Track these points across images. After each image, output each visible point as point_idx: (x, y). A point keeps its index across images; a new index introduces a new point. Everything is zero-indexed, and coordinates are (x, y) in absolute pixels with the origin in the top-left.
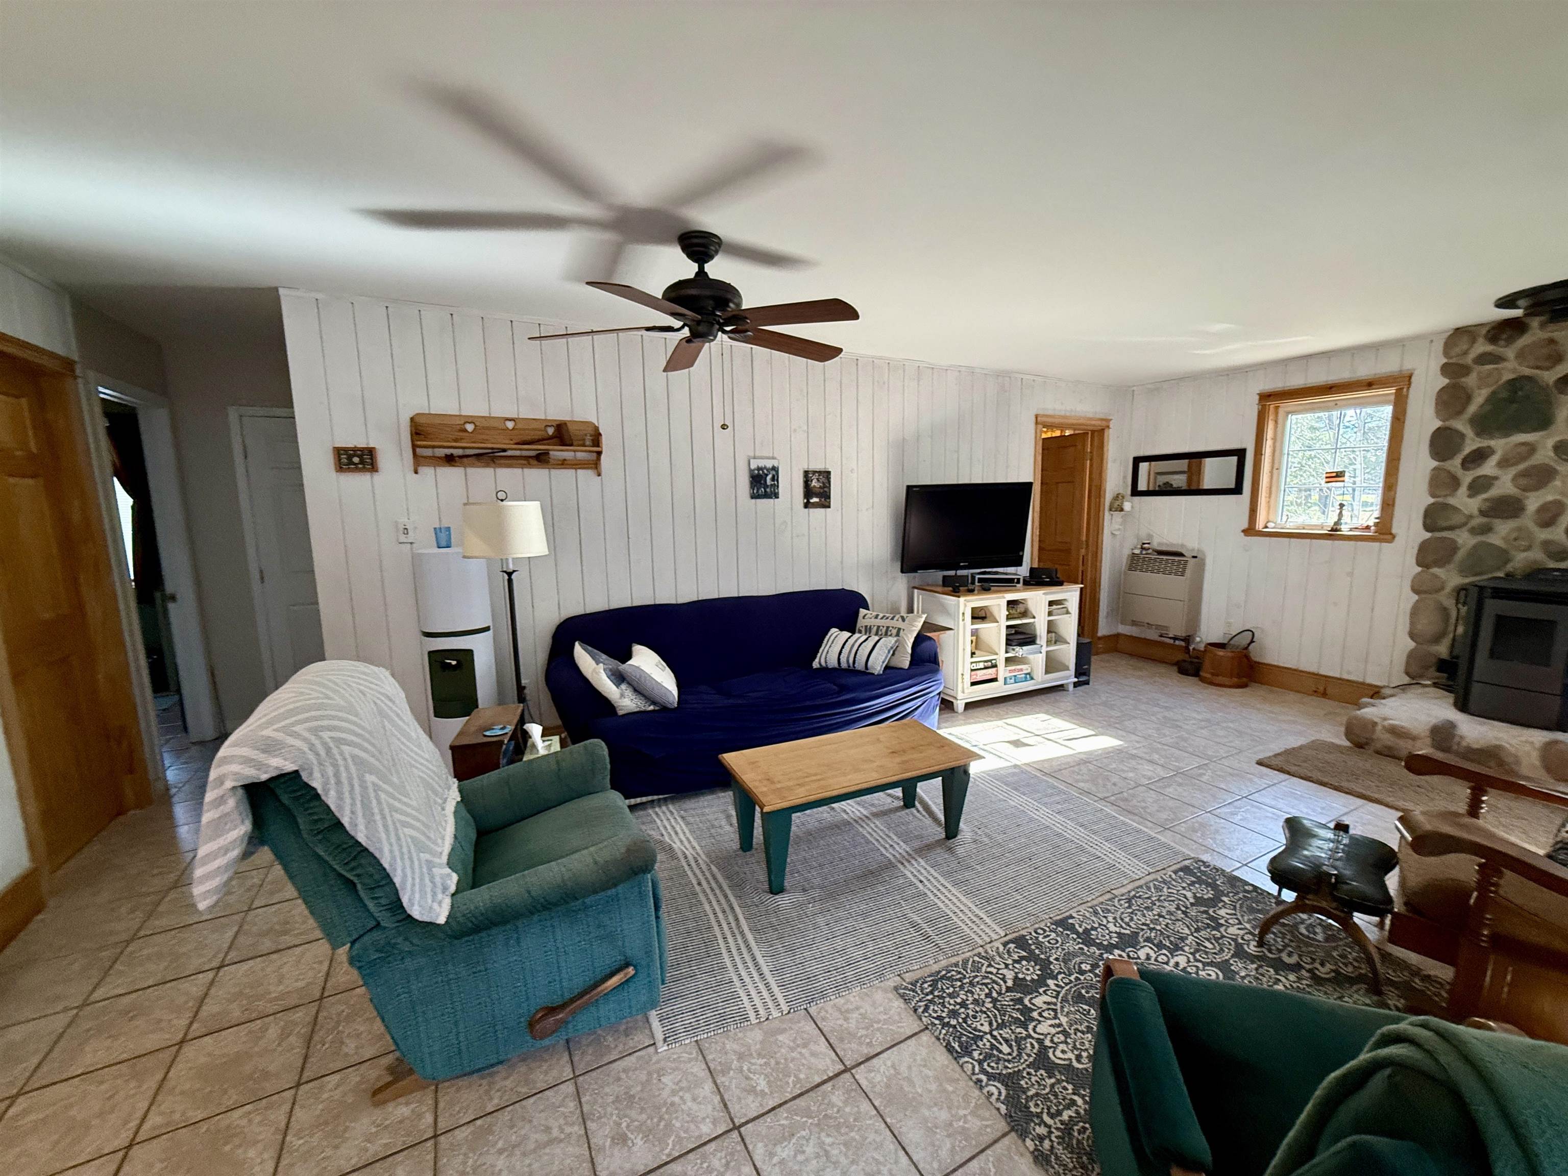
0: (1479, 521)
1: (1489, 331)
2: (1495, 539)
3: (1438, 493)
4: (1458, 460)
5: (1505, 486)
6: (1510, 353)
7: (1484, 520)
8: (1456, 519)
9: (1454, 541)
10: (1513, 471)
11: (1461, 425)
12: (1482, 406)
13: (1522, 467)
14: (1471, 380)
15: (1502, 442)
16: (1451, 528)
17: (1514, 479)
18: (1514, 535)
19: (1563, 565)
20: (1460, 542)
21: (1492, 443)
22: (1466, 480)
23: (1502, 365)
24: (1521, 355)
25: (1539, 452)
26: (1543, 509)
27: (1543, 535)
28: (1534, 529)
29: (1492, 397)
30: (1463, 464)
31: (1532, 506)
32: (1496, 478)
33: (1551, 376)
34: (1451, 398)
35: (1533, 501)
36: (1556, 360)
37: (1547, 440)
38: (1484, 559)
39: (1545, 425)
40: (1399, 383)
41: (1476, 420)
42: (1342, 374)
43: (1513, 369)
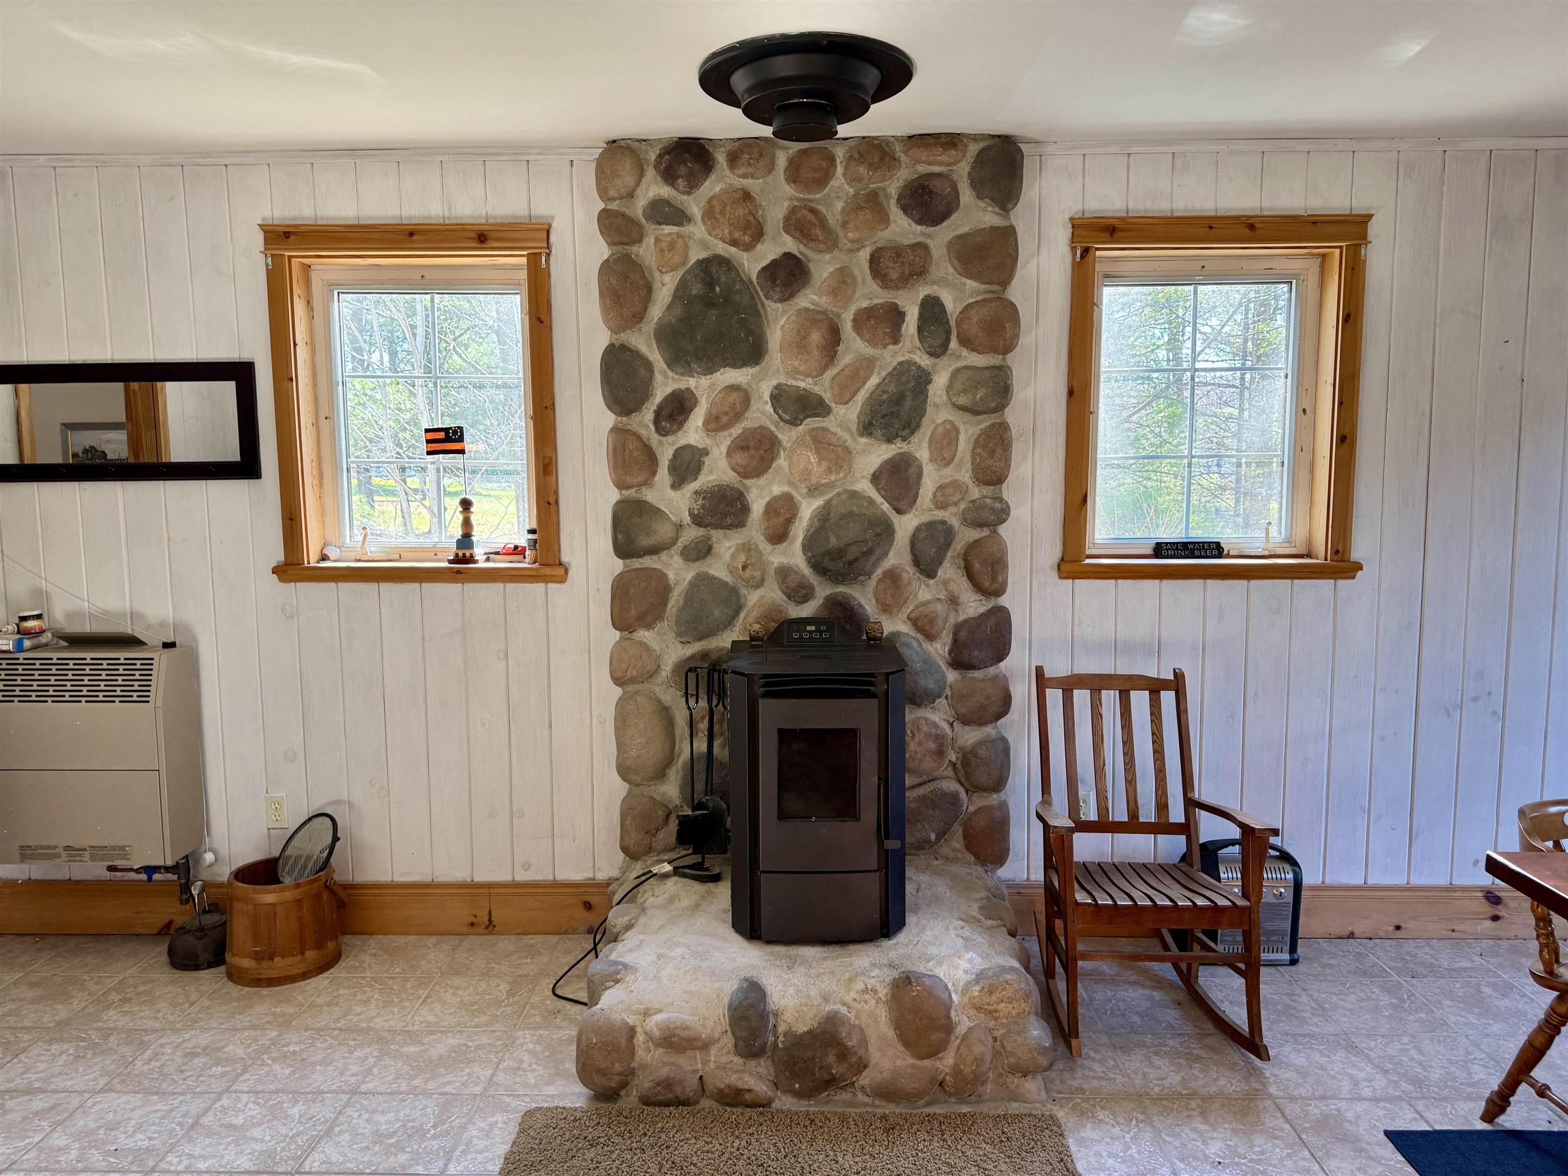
0: (692, 533)
1: (660, 156)
2: (718, 568)
3: (629, 480)
4: (647, 415)
5: (719, 467)
6: (694, 205)
7: (701, 532)
8: (663, 532)
9: (661, 576)
10: (726, 439)
11: (642, 342)
12: (669, 307)
13: (736, 431)
14: (647, 252)
15: (705, 381)
16: (654, 551)
17: (729, 454)
18: (742, 558)
19: (807, 610)
20: (671, 575)
21: (691, 383)
22: (665, 455)
23: (687, 229)
24: (709, 214)
25: (754, 406)
26: (771, 510)
27: (776, 557)
28: (765, 546)
29: (682, 287)
30: (657, 421)
31: (757, 505)
32: (705, 452)
33: (753, 262)
34: (626, 286)
35: (759, 496)
36: (758, 233)
37: (762, 382)
38: (708, 606)
39: (754, 353)
40: (533, 243)
41: (664, 335)
42: (423, 205)
43: (702, 240)
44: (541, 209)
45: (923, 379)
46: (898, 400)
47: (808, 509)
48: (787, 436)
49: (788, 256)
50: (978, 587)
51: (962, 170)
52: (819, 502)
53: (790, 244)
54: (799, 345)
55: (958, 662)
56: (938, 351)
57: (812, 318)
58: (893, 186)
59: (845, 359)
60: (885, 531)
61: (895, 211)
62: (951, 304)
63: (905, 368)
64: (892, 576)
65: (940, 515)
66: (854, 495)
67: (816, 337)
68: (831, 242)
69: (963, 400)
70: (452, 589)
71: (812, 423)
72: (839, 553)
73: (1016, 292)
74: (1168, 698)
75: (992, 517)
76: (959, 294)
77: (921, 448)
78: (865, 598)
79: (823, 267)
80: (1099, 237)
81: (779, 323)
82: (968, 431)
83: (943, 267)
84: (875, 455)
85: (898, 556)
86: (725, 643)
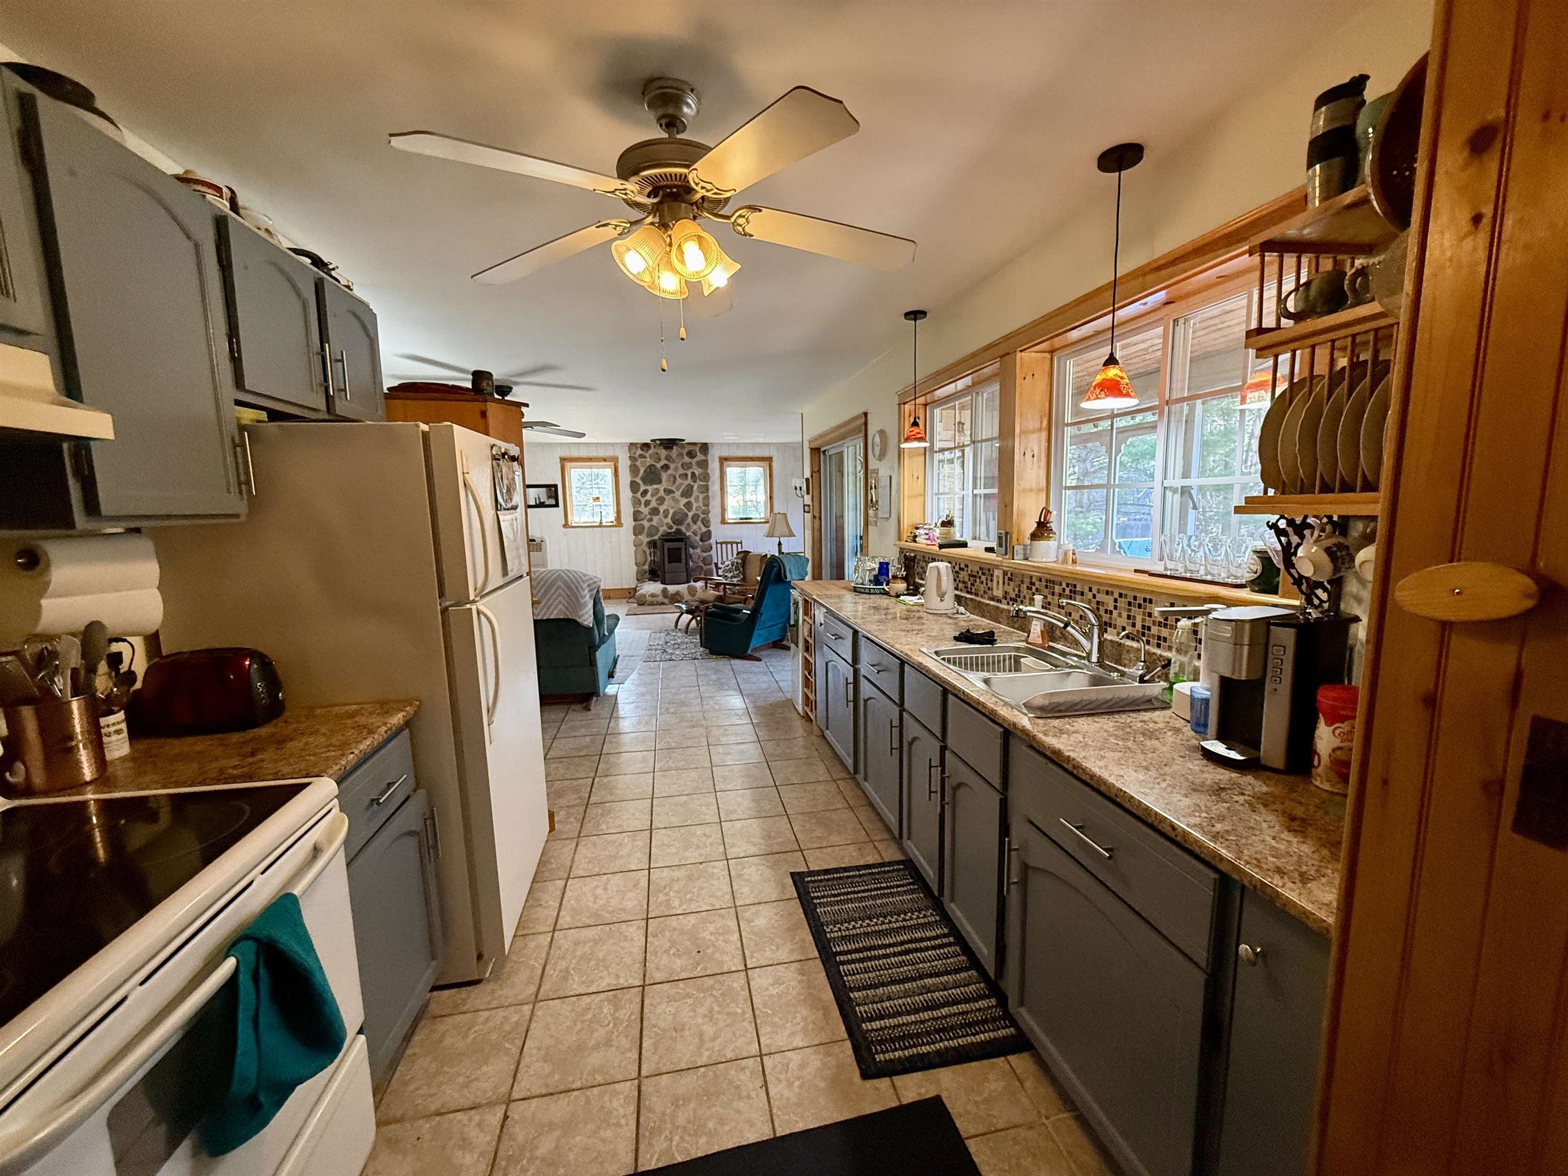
0: (649, 517)
1: (641, 446)
2: (654, 523)
3: (636, 506)
4: (639, 494)
5: (654, 504)
6: (647, 455)
7: (651, 516)
8: (643, 516)
9: (643, 525)
10: (655, 498)
11: (638, 480)
12: (643, 473)
14: (638, 463)
15: (650, 487)
16: (641, 520)
17: (656, 501)
18: (659, 521)
19: (672, 531)
20: (645, 525)
21: (648, 487)
22: (643, 502)
23: (646, 459)
24: (650, 456)
25: (660, 492)
26: (664, 512)
27: (666, 521)
28: (663, 519)
29: (645, 470)
30: (641, 495)
31: (662, 512)
32: (651, 501)
33: (659, 465)
34: (634, 469)
35: (662, 509)
36: (660, 460)
37: (661, 487)
38: (653, 530)
39: (660, 482)
40: (615, 460)
41: (642, 479)
42: (593, 453)
43: (649, 461)
44: (617, 454)
45: (693, 486)
46: (688, 490)
47: (671, 511)
48: (667, 497)
49: (665, 464)
50: (705, 526)
51: (697, 449)
53: (666, 462)
54: (668, 480)
55: (702, 540)
56: (695, 482)
57: (670, 475)
58: (685, 452)
59: (677, 483)
60: (687, 515)
61: (685, 456)
62: (697, 473)
63: (689, 485)
64: (688, 524)
66: (680, 509)
67: (672, 479)
68: (674, 461)
69: (700, 491)
70: (599, 529)
71: (671, 495)
72: (678, 520)
73: (709, 471)
74: (739, 545)
75: (706, 512)
76: (698, 471)
77: (692, 499)
78: (683, 528)
79: (672, 466)
80: (723, 460)
81: (664, 476)
82: (701, 496)
83: (695, 467)
84: (684, 501)
85: (689, 520)
86: (656, 537)
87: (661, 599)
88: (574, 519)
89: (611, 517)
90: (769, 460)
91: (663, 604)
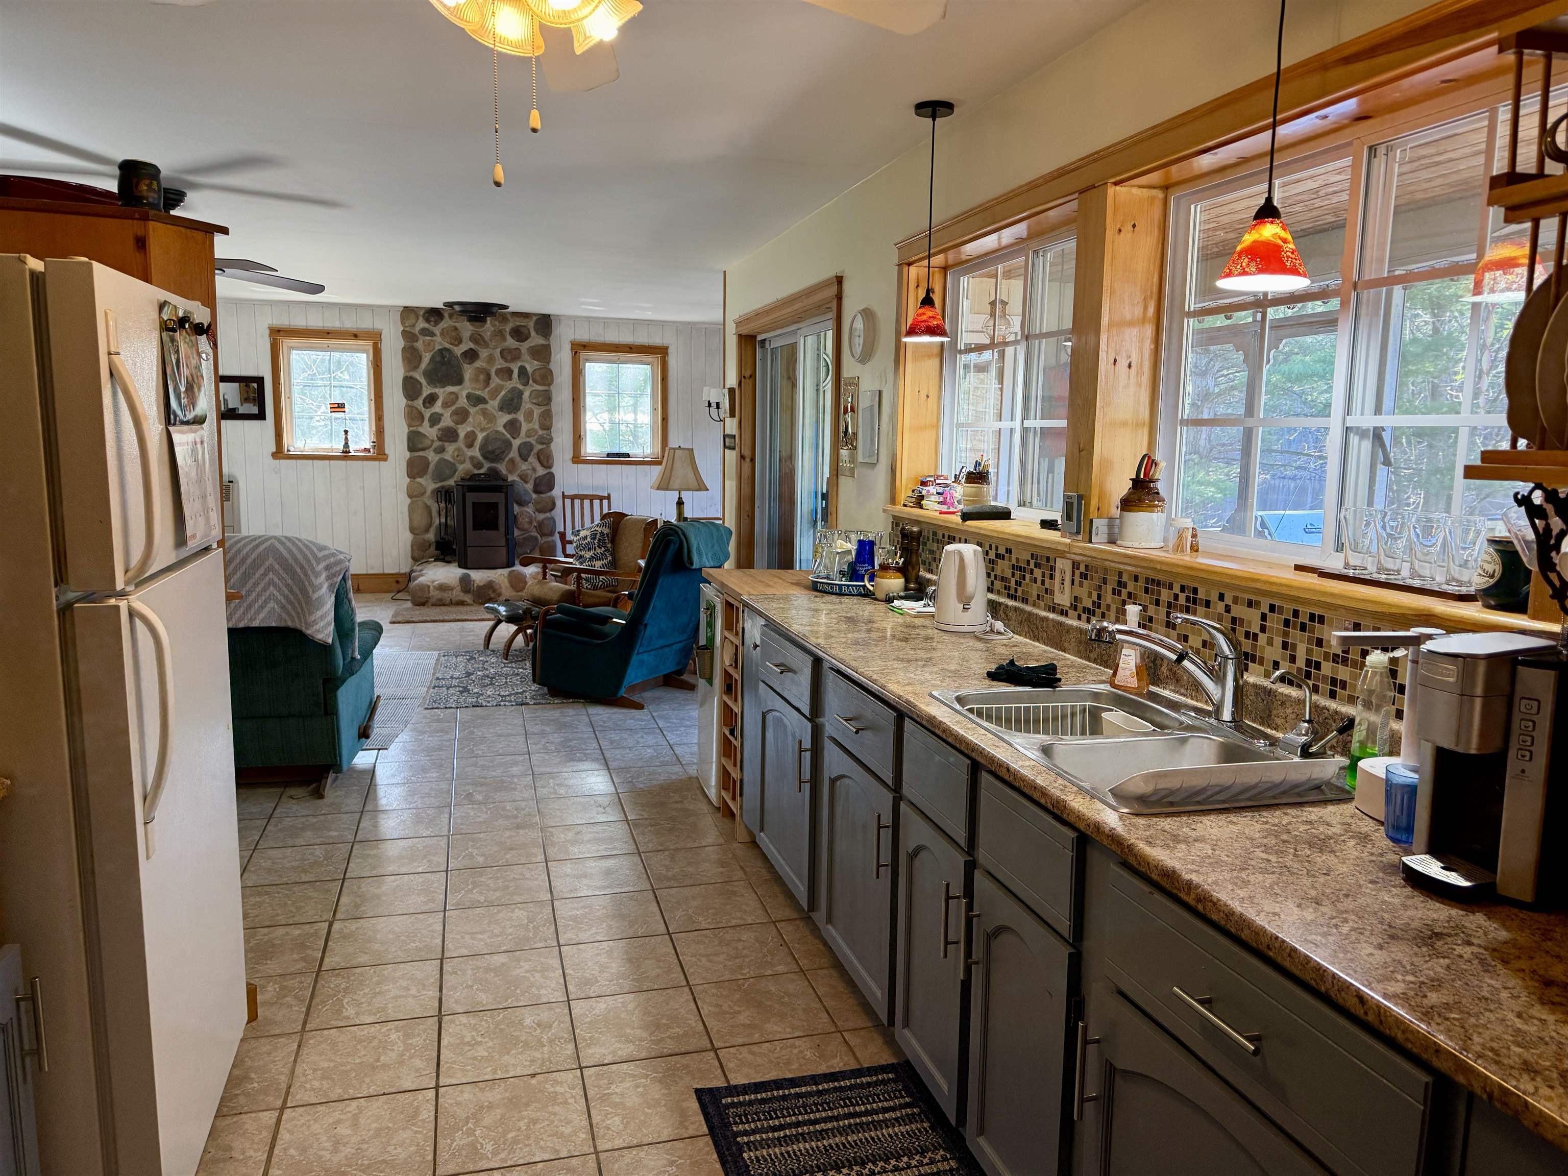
0: (437, 444)
1: (424, 314)
2: (448, 456)
3: (414, 424)
4: (420, 402)
5: (447, 421)
6: (437, 330)
7: (441, 443)
8: (427, 442)
9: (426, 458)
10: (450, 410)
11: (418, 376)
12: (429, 364)
13: (454, 408)
14: (419, 345)
15: (442, 390)
16: (423, 449)
17: (451, 416)
18: (456, 454)
19: (482, 471)
20: (430, 459)
21: (437, 390)
22: (427, 415)
23: (434, 338)
24: (442, 334)
25: (460, 399)
26: (467, 436)
27: (469, 453)
28: (465, 449)
29: (432, 359)
30: (424, 403)
31: (462, 435)
32: (442, 415)
33: (459, 351)
34: (411, 356)
35: (462, 431)
36: (460, 341)
37: (462, 391)
38: (444, 469)
39: (459, 381)
40: (375, 339)
41: (426, 374)
42: (332, 322)
43: (440, 342)
44: (378, 326)
45: (521, 393)
46: (512, 399)
47: (480, 436)
48: (472, 410)
49: (471, 349)
50: (542, 465)
51: (531, 325)
52: (484, 434)
53: (472, 346)
54: (476, 379)
55: (536, 491)
56: (526, 384)
57: (480, 370)
58: (508, 328)
59: (492, 385)
60: (509, 445)
61: (508, 337)
62: (529, 369)
63: (514, 389)
64: (512, 461)
65: (528, 440)
66: (497, 432)
67: (482, 377)
68: (486, 345)
69: (534, 401)
70: (343, 463)
71: (481, 406)
72: (493, 452)
73: (553, 366)
74: (605, 502)
75: (547, 441)
76: (531, 366)
77: (520, 416)
78: (502, 468)
79: (484, 353)
80: (580, 348)
81: (468, 371)
82: (537, 412)
83: (526, 356)
84: (504, 418)
85: (514, 454)
86: (451, 482)
87: (457, 594)
88: (296, 443)
89: (362, 441)
90: (661, 352)
91: (461, 603)
